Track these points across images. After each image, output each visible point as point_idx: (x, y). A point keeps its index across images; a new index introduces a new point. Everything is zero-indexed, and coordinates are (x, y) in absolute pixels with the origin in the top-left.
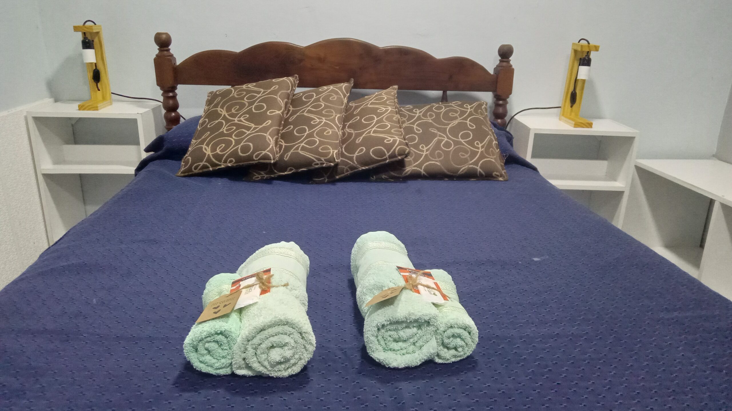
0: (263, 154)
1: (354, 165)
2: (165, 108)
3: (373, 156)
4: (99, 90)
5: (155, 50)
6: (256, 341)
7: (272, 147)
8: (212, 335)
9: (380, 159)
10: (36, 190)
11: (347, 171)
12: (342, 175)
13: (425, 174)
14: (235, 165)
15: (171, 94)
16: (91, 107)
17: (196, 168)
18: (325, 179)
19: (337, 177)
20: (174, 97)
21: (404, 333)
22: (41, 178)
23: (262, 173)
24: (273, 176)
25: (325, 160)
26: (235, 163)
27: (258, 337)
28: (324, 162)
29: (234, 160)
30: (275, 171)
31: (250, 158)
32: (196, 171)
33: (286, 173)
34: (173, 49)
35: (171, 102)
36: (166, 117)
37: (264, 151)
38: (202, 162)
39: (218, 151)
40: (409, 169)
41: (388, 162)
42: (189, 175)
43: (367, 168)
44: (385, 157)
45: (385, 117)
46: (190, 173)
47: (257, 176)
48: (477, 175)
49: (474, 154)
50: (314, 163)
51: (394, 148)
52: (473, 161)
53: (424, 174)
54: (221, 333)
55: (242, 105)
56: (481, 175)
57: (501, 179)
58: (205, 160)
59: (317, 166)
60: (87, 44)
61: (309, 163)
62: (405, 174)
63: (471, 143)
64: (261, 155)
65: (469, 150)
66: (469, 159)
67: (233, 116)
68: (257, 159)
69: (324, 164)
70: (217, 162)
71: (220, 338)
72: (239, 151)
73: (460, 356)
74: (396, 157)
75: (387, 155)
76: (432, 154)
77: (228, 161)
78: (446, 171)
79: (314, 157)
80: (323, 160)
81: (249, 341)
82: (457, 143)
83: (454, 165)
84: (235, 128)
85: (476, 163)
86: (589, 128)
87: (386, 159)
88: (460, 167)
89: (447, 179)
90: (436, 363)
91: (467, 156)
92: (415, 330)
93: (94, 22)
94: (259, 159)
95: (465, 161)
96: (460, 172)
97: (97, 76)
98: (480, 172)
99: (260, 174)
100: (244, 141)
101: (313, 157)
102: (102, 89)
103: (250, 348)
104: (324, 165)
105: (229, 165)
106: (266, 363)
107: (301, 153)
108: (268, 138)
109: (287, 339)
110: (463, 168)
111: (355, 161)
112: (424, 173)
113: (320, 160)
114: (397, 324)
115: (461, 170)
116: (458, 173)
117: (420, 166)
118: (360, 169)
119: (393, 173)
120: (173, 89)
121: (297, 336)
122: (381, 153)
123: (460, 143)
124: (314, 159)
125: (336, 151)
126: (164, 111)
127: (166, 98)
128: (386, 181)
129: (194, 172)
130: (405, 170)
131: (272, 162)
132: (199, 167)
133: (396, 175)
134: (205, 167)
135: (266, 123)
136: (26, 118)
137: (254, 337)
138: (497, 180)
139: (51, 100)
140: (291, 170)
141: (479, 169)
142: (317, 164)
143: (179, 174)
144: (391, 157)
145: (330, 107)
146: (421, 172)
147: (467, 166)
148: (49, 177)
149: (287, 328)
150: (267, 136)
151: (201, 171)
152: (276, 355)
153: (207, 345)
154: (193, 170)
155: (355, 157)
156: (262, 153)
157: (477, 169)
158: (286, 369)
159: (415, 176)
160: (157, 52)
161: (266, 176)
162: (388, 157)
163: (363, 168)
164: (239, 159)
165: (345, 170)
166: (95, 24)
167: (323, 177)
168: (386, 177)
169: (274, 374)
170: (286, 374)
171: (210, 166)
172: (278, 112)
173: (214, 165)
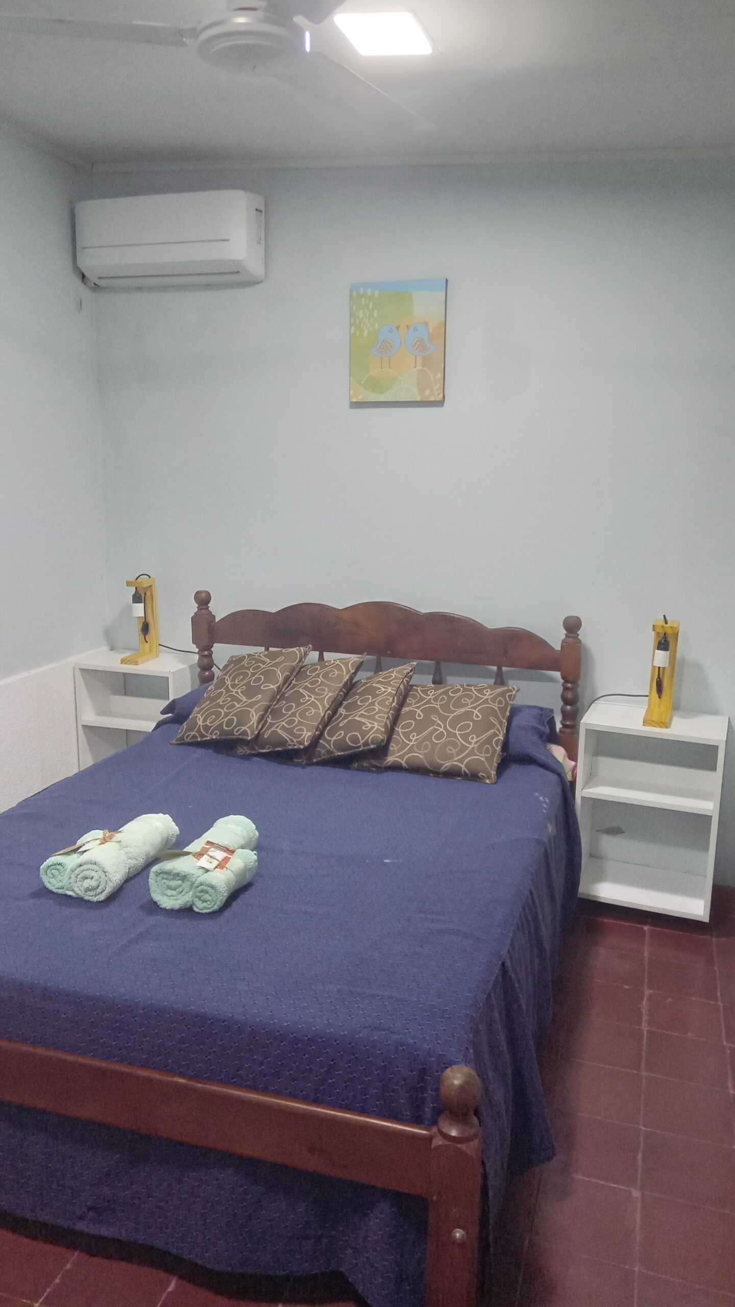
0: (243, 729)
1: (331, 749)
2: (199, 666)
3: (348, 742)
4: (147, 642)
5: (194, 607)
6: (77, 872)
7: (253, 723)
8: (55, 864)
9: (354, 745)
10: (75, 741)
11: (324, 755)
12: (320, 759)
13: (407, 766)
14: (218, 738)
15: (206, 653)
16: (132, 661)
17: (187, 737)
18: (303, 761)
19: (315, 760)
20: (210, 655)
21: (174, 883)
22: (80, 728)
23: (245, 748)
24: (253, 752)
25: (297, 742)
26: (219, 736)
27: (78, 870)
28: (296, 743)
29: (219, 734)
30: (256, 748)
31: (231, 733)
32: (187, 740)
33: (264, 751)
34: (212, 606)
35: (206, 660)
36: (199, 675)
37: (244, 726)
38: (193, 732)
39: (208, 723)
40: (390, 759)
41: (362, 750)
42: (182, 744)
43: (342, 753)
44: (359, 745)
45: (377, 701)
46: (182, 742)
47: (241, 750)
48: (462, 774)
49: (464, 748)
50: (288, 744)
51: (367, 737)
52: (458, 758)
53: (405, 767)
54: (60, 864)
55: (246, 675)
56: (466, 774)
57: (487, 781)
58: (195, 730)
59: (290, 747)
60: (137, 598)
61: (284, 742)
62: (386, 764)
63: (465, 737)
64: (241, 731)
65: (459, 744)
66: (455, 754)
67: (234, 686)
68: (238, 734)
69: (295, 745)
70: (205, 734)
71: (58, 867)
72: (224, 724)
73: (209, 909)
74: (369, 745)
75: (361, 742)
76: (419, 746)
77: (214, 733)
78: (428, 767)
79: (289, 738)
80: (295, 741)
81: (73, 872)
82: (451, 735)
83: (436, 758)
84: (230, 699)
85: (461, 761)
86: (662, 728)
87: (359, 747)
88: (443, 762)
89: (432, 775)
90: (194, 911)
91: (454, 751)
92: (180, 882)
93: (146, 575)
94: (239, 735)
95: (450, 757)
96: (443, 769)
97: (145, 629)
98: (464, 771)
99: (243, 749)
100: (231, 715)
101: (287, 737)
102: (150, 642)
103: (73, 876)
104: (296, 747)
105: (214, 737)
106: (82, 889)
107: (279, 731)
108: (253, 714)
109: (93, 874)
110: (447, 765)
111: (332, 746)
112: (405, 765)
113: (293, 742)
114: (168, 874)
115: (444, 766)
116: (441, 769)
117: (401, 757)
118: (336, 754)
119: (373, 762)
120: (209, 647)
121: (100, 872)
122: (355, 740)
123: (455, 735)
124: (288, 740)
125: (309, 734)
126: (199, 670)
127: (202, 657)
128: (368, 770)
129: (186, 741)
130: (386, 760)
131: (249, 738)
132: (190, 737)
133: (377, 764)
134: (194, 736)
135: (256, 697)
136: (74, 668)
137: (76, 869)
138: (483, 782)
139: (106, 648)
140: (269, 748)
141: (464, 768)
142: (290, 745)
143: (174, 741)
144: (366, 744)
145: (326, 685)
146: (402, 764)
147: (451, 763)
148: (88, 728)
149: (95, 867)
150: (252, 711)
151: (191, 741)
152: (87, 883)
153: (53, 871)
154: (185, 739)
155: (333, 741)
156: (241, 729)
157: (461, 768)
158: (96, 895)
159: (396, 768)
160: (196, 610)
161: (249, 752)
162: (361, 744)
163: (339, 754)
164: (223, 732)
165: (322, 753)
166: (150, 577)
167: (301, 758)
168: (367, 765)
169: (86, 898)
170: (95, 899)
171: (199, 737)
172: (272, 686)
173: (202, 736)
